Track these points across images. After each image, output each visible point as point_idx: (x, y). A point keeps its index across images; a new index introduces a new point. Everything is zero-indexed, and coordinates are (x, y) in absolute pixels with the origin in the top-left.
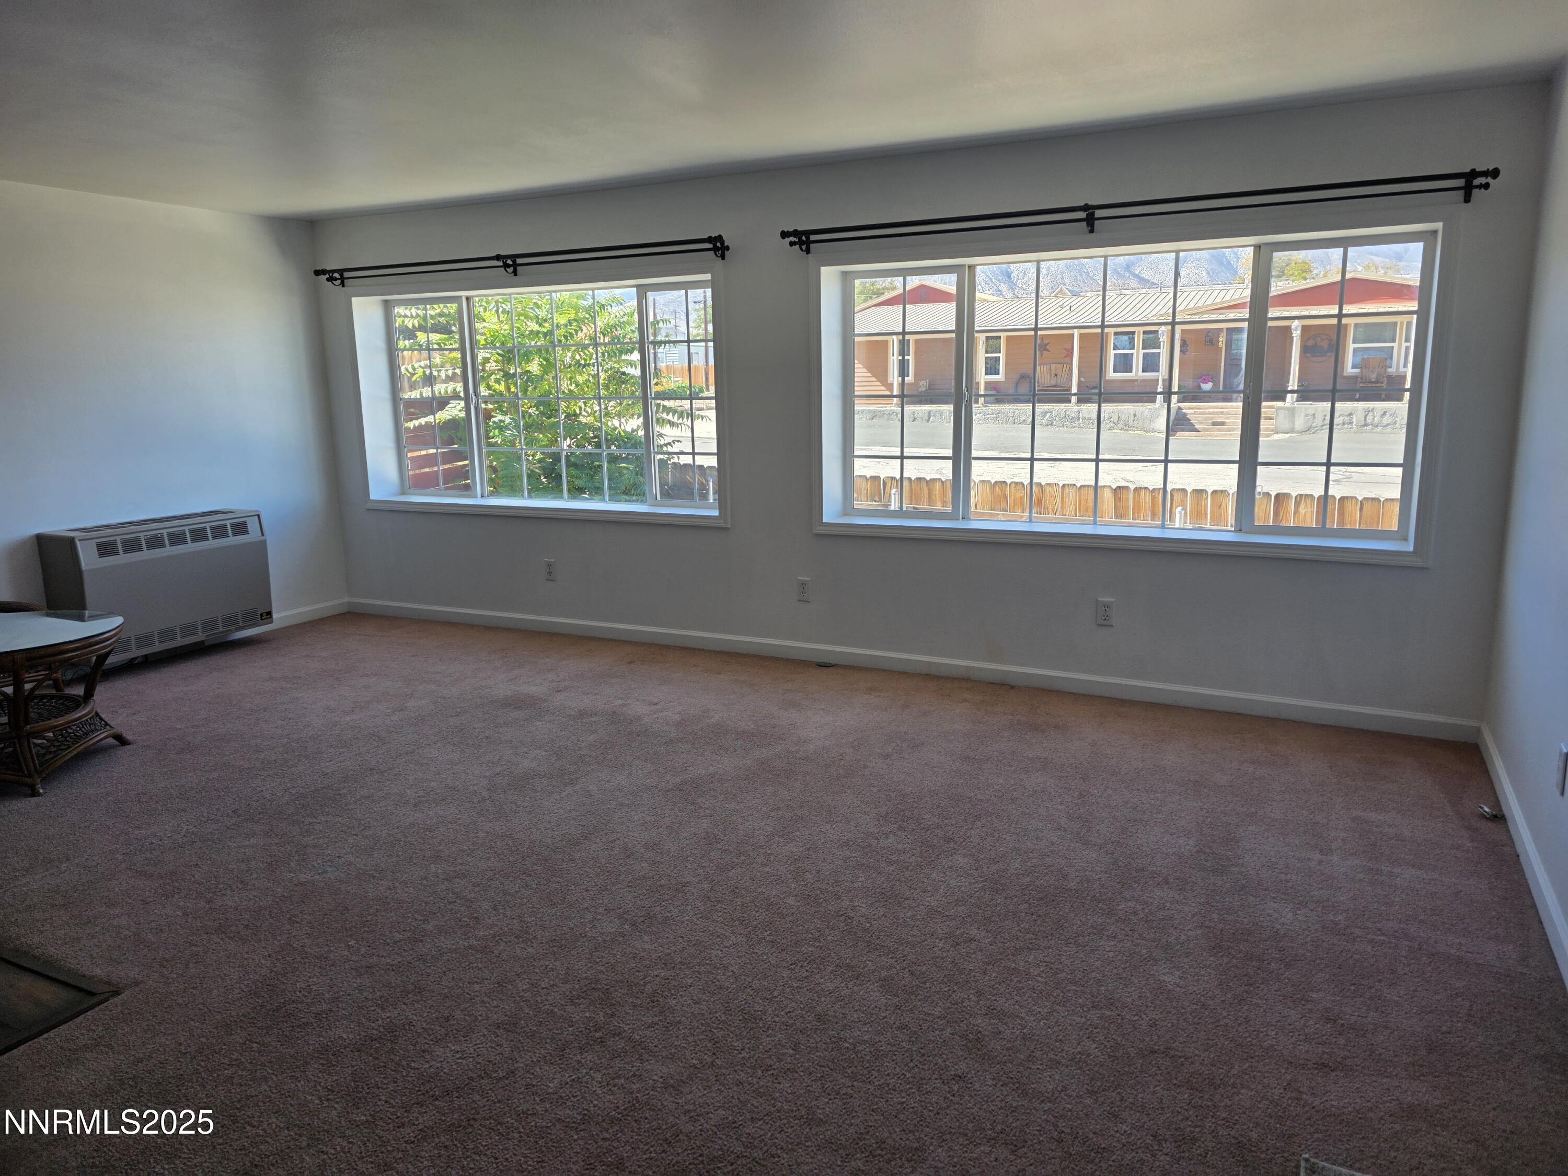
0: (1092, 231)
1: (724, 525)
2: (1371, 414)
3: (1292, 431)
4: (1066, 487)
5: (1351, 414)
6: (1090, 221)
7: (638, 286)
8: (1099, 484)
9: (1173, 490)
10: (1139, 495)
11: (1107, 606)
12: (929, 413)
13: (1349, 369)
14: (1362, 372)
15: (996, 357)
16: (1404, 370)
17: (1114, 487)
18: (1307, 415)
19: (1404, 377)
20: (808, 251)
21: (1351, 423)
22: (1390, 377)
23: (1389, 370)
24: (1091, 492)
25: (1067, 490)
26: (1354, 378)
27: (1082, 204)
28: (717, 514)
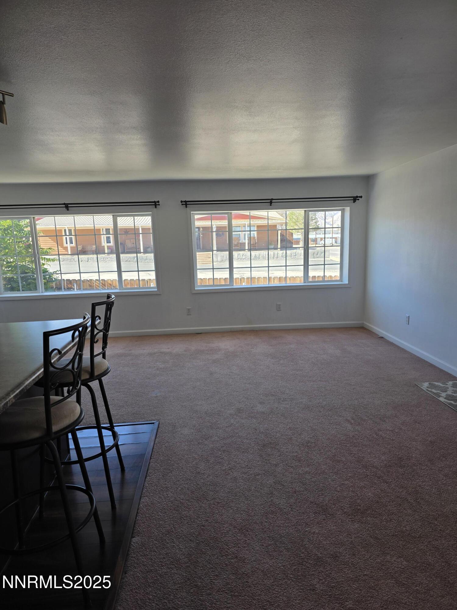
1: (158, 293)
2: (239, 255)
6: (271, 203)
7: (113, 216)
9: (236, 278)
10: (226, 280)
11: (280, 305)
12: (88, 259)
15: (109, 237)
16: (245, 241)
17: (219, 278)
19: (245, 243)
20: (186, 207)
22: (241, 243)
23: (240, 241)
27: (271, 198)
28: (157, 290)
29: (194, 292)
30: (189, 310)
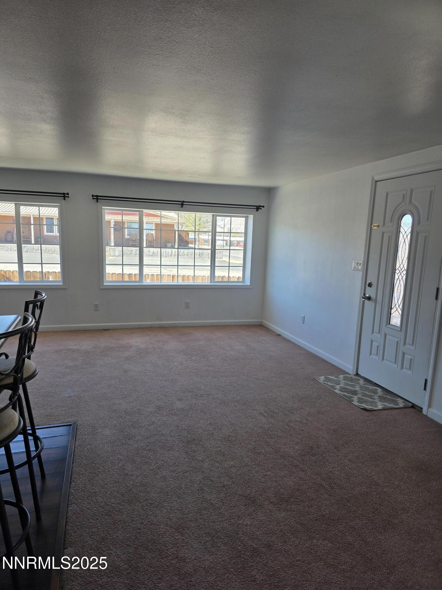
0: (182, 207)
1: (65, 288)
3: (115, 256)
4: (113, 274)
5: (132, 251)
6: (182, 205)
8: (124, 273)
9: (145, 274)
10: (136, 276)
11: (188, 303)
13: (127, 237)
14: (130, 237)
17: (128, 274)
18: (119, 251)
20: (97, 202)
21: (132, 254)
24: (121, 276)
25: (113, 275)
26: (129, 239)
27: (183, 201)
28: (62, 284)
29: (102, 287)
30: (96, 305)
